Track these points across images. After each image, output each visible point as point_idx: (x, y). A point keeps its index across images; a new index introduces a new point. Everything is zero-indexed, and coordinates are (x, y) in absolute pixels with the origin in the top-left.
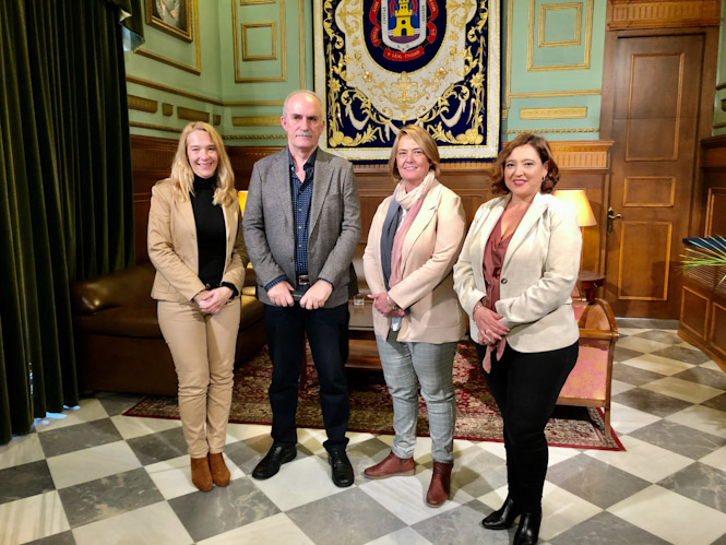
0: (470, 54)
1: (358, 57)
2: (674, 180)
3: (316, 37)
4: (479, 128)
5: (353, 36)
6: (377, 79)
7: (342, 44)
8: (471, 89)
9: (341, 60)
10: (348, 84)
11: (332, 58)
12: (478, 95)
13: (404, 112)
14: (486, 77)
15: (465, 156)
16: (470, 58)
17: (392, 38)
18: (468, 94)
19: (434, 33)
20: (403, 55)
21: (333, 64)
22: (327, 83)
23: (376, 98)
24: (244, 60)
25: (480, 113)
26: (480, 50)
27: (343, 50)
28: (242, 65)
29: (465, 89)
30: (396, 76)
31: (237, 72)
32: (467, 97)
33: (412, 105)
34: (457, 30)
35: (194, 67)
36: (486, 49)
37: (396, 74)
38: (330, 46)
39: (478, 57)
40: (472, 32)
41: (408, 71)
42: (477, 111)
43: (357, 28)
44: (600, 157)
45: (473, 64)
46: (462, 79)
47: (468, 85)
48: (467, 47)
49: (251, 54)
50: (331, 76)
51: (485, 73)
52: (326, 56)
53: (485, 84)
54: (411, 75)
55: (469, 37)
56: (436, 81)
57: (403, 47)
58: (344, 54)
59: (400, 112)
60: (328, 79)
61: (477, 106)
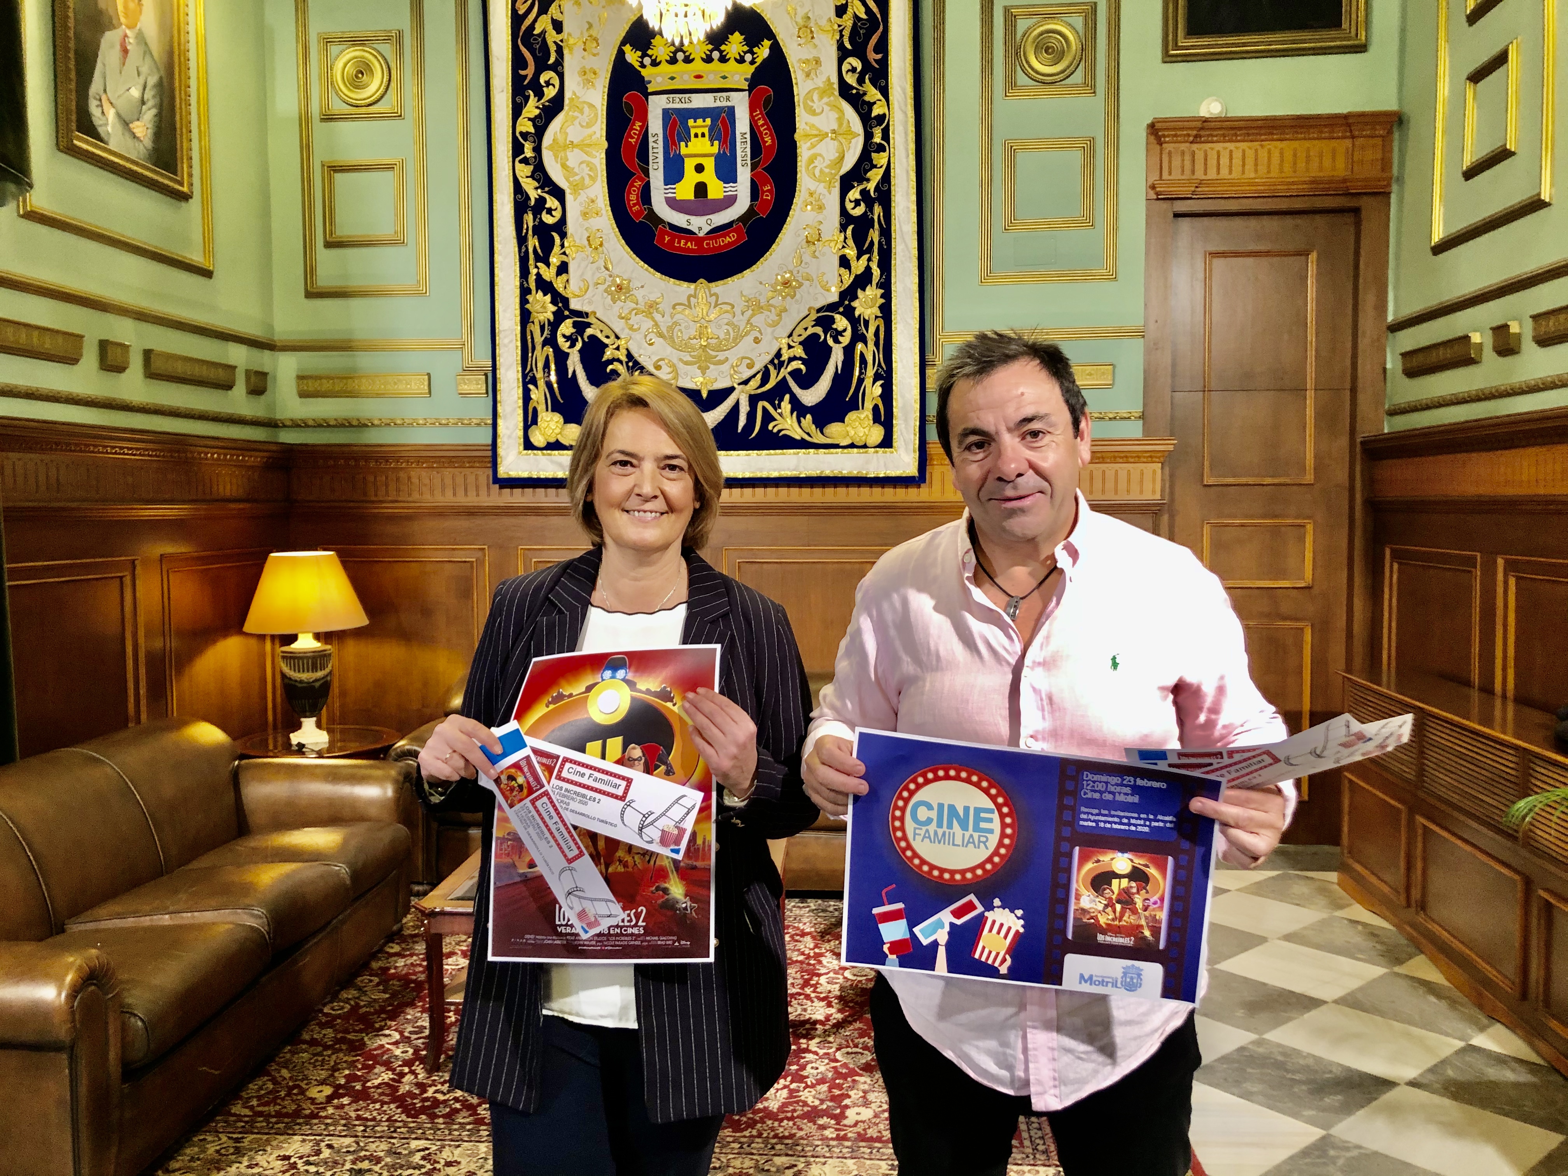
0: (850, 242)
1: (595, 244)
2: (1310, 528)
3: (496, 197)
4: (876, 408)
5: (583, 197)
6: (639, 294)
7: (558, 214)
8: (855, 321)
9: (557, 249)
10: (574, 305)
11: (533, 242)
12: (870, 335)
13: (703, 370)
14: (887, 296)
15: (845, 473)
16: (851, 252)
17: (674, 204)
18: (848, 334)
19: (768, 192)
20: (699, 241)
21: (538, 259)
22: (524, 301)
23: (638, 336)
24: (328, 245)
25: (877, 376)
26: (874, 235)
27: (560, 227)
28: (325, 258)
29: (841, 323)
30: (684, 288)
31: (310, 271)
32: (846, 340)
33: (721, 356)
34: (821, 188)
35: (196, 257)
36: (886, 232)
37: (685, 285)
38: (529, 218)
39: (870, 250)
40: (854, 194)
41: (712, 278)
42: (870, 372)
43: (593, 179)
44: (1148, 476)
45: (859, 267)
46: (835, 298)
47: (849, 313)
48: (843, 228)
49: (343, 231)
50: (532, 285)
51: (886, 286)
52: (522, 240)
53: (886, 311)
54: (718, 287)
55: (849, 206)
56: (778, 301)
57: (700, 224)
58: (563, 235)
59: (694, 369)
60: (525, 292)
61: (870, 359)
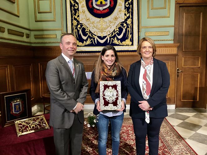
0: (126, 11)
1: (84, 12)
2: (200, 58)
3: (67, 6)
4: (130, 39)
5: (82, 4)
6: (91, 20)
7: (77, 7)
8: (127, 24)
9: (77, 13)
10: (80, 22)
11: (73, 12)
12: (130, 27)
13: (102, 33)
14: (132, 20)
15: (125, 50)
16: (126, 13)
17: (97, 5)
18: (126, 26)
19: (113, 3)
20: (101, 11)
21: (74, 14)
22: (72, 22)
23: (91, 27)
24: (39, 13)
25: (131, 34)
26: (130, 10)
27: (78, 9)
28: (38, 15)
31: (36, 17)
32: (126, 28)
33: (105, 30)
34: (121, 2)
35: (16, 13)
36: (132, 10)
37: (99, 19)
38: (73, 8)
39: (130, 12)
40: (127, 3)
43: (83, 1)
44: (175, 49)
45: (128, 15)
46: (124, 21)
48: (125, 9)
49: (41, 10)
51: (132, 18)
52: (71, 11)
53: (132, 23)
54: (104, 19)
55: (126, 5)
56: (114, 21)
57: (101, 8)
58: (78, 11)
59: (100, 33)
60: (72, 20)
61: (130, 31)
